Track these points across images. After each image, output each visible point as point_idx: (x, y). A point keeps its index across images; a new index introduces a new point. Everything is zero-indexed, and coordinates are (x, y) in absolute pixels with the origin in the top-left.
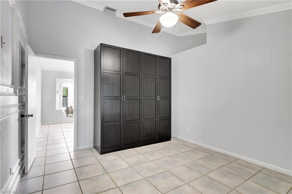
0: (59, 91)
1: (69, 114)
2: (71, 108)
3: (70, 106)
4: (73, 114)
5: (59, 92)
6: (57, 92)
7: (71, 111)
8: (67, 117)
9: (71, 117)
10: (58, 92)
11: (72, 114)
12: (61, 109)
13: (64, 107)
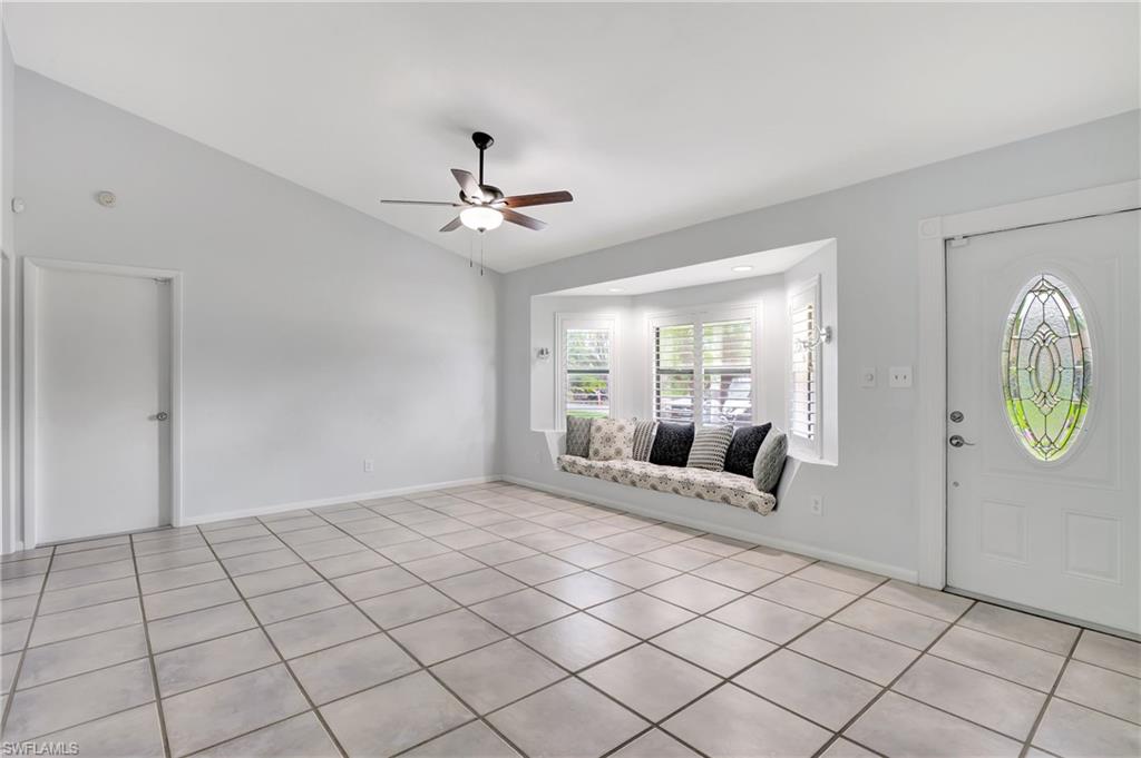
7: (586, 439)
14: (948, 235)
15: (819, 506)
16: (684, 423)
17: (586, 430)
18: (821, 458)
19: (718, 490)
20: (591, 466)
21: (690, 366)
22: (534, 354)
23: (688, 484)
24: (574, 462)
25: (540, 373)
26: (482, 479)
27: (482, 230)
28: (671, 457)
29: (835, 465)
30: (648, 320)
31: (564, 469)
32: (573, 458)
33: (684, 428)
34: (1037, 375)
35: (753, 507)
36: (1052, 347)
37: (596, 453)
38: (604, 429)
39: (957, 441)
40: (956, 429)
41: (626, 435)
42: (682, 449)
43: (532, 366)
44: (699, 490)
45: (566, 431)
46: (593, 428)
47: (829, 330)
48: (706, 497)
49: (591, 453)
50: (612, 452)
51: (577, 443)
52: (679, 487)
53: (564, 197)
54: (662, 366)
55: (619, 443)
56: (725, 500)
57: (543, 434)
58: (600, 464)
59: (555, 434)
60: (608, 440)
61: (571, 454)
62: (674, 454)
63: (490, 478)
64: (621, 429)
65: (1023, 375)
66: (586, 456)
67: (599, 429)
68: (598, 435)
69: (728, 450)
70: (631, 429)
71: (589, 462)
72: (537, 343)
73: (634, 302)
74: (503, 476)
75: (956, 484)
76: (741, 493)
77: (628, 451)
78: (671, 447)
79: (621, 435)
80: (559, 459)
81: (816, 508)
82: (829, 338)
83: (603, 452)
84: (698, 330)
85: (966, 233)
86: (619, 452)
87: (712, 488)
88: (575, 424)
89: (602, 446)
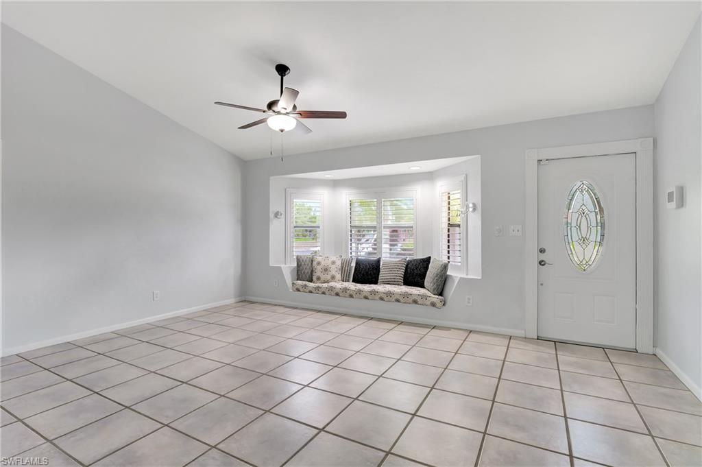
2: (311, 261)
4: (312, 284)
7: (310, 270)
14: (540, 159)
15: (471, 301)
16: (374, 258)
17: (310, 264)
18: (467, 275)
19: (410, 297)
20: (318, 287)
21: (375, 224)
22: (272, 215)
23: (389, 294)
24: (306, 285)
25: (276, 227)
26: (232, 301)
27: (282, 131)
28: (369, 279)
29: (480, 278)
30: (345, 196)
31: (298, 290)
32: (304, 282)
33: (375, 261)
34: (580, 230)
35: (433, 305)
36: (587, 216)
37: (318, 279)
38: (323, 263)
39: (541, 263)
40: (543, 257)
41: (336, 266)
42: (374, 274)
43: (270, 224)
44: (397, 297)
45: (296, 265)
46: (315, 263)
47: (474, 206)
48: (402, 301)
49: (314, 278)
50: (329, 277)
51: (304, 273)
52: (384, 296)
53: (342, 115)
54: (353, 224)
55: (333, 272)
56: (415, 302)
57: (280, 268)
58: (325, 285)
59: (288, 268)
60: (326, 270)
61: (301, 280)
62: (370, 277)
63: (238, 299)
64: (333, 263)
65: (574, 230)
66: (311, 281)
67: (319, 263)
68: (319, 268)
69: (405, 273)
70: (339, 263)
71: (317, 285)
72: (273, 208)
73: (335, 184)
74: (246, 297)
75: (542, 285)
76: (424, 297)
77: (338, 276)
78: (367, 273)
79: (333, 266)
80: (293, 283)
81: (469, 302)
82: (475, 209)
83: (323, 277)
84: (379, 203)
85: (548, 158)
86: (333, 277)
88: (303, 261)
89: (322, 274)
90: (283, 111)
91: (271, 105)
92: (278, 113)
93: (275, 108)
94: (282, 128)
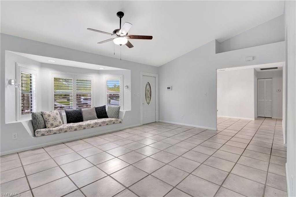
0: (13, 81)
1: (39, 130)
2: (42, 115)
3: (40, 111)
4: (47, 129)
5: (13, 83)
6: (6, 82)
7: (43, 121)
8: (35, 136)
9: (43, 135)
10: (10, 82)
11: (46, 127)
12: (19, 121)
13: (25, 115)
15: (129, 118)
23: (89, 125)
27: (121, 45)
35: (120, 122)
37: (52, 125)
41: (53, 117)
43: (6, 88)
44: (92, 125)
46: (45, 116)
47: (127, 86)
49: (48, 126)
52: (86, 127)
57: (21, 123)
59: (25, 122)
60: (55, 119)
67: (49, 116)
68: (50, 118)
76: (117, 120)
82: (127, 88)
83: (55, 124)
87: (96, 123)
89: (54, 121)
90: (122, 35)
91: (115, 32)
92: (119, 36)
93: (118, 33)
94: (121, 44)
